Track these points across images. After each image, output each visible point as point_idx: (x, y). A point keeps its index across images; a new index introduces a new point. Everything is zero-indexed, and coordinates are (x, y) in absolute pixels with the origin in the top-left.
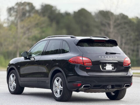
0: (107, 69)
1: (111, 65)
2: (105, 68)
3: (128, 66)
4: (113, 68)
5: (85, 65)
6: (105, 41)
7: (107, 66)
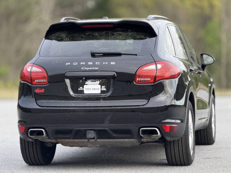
2: (82, 89)
3: (153, 84)
4: (104, 89)
5: (33, 83)
6: (111, 26)
7: (87, 84)
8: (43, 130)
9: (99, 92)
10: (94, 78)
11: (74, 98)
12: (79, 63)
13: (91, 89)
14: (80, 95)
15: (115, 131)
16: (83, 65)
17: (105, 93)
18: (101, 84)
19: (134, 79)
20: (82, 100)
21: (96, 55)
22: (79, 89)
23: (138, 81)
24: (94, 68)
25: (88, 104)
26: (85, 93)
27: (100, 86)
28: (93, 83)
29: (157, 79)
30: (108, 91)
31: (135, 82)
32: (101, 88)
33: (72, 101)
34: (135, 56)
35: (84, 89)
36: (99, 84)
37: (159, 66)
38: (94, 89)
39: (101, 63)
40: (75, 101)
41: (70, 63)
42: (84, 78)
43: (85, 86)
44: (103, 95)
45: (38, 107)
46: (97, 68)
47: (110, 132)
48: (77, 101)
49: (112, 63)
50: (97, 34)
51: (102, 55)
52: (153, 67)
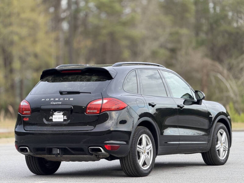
0: (54, 120)
1: (62, 113)
2: (51, 118)
3: (99, 114)
4: (65, 118)
5: (23, 113)
6: (80, 72)
7: (55, 115)
8: (27, 148)
9: (62, 120)
10: (59, 110)
11: (46, 124)
12: (50, 99)
13: (57, 118)
14: (50, 123)
15: (73, 149)
16: (52, 101)
17: (66, 121)
18: (64, 115)
19: (86, 111)
20: (51, 126)
21: (63, 93)
22: (50, 118)
23: (89, 112)
24: (58, 103)
25: (54, 129)
26: (53, 121)
27: (63, 116)
28: (59, 113)
29: (102, 111)
30: (68, 119)
31: (86, 113)
32: (64, 118)
33: (45, 127)
34: (90, 94)
35: (53, 118)
36: (63, 114)
37: (105, 101)
38: (60, 118)
39: (64, 99)
40: (46, 127)
41: (44, 99)
42: (52, 110)
43: (53, 116)
44: (65, 123)
45: (25, 131)
46: (60, 103)
47: (70, 150)
48: (48, 127)
49: (71, 99)
50: (70, 78)
51: (66, 93)
52: (100, 102)
